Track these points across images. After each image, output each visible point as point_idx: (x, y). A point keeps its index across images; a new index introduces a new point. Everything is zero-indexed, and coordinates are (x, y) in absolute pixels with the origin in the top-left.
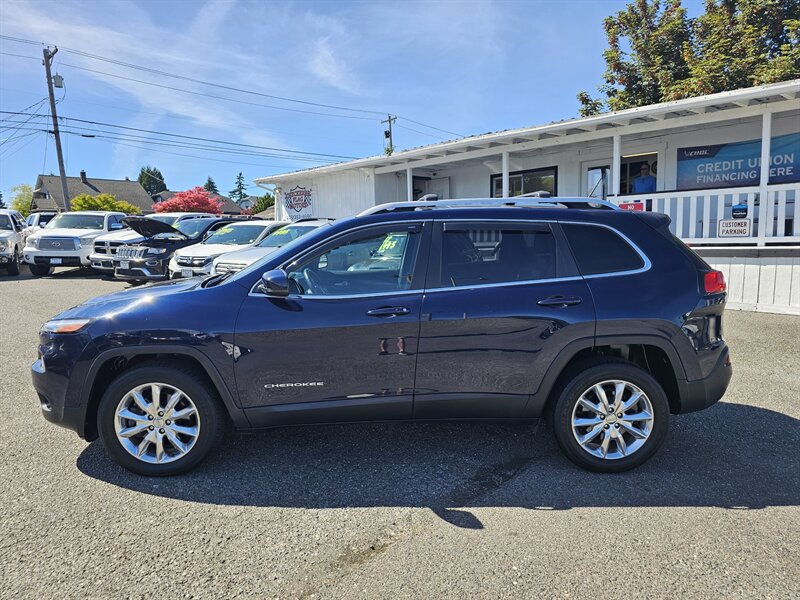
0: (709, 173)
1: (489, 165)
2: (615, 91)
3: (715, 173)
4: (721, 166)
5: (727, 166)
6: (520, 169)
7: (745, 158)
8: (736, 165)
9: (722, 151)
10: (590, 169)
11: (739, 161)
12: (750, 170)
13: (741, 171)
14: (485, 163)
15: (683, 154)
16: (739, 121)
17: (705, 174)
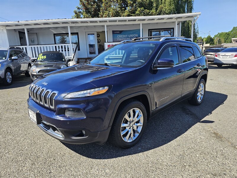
0: (120, 38)
1: (52, 30)
2: (80, 12)
3: (122, 38)
4: (123, 36)
5: (124, 36)
6: (64, 32)
7: (128, 34)
8: (126, 36)
9: (123, 32)
10: (88, 34)
11: (127, 35)
12: (129, 37)
13: (127, 38)
14: (50, 29)
15: (114, 32)
16: (126, 25)
17: (119, 38)
